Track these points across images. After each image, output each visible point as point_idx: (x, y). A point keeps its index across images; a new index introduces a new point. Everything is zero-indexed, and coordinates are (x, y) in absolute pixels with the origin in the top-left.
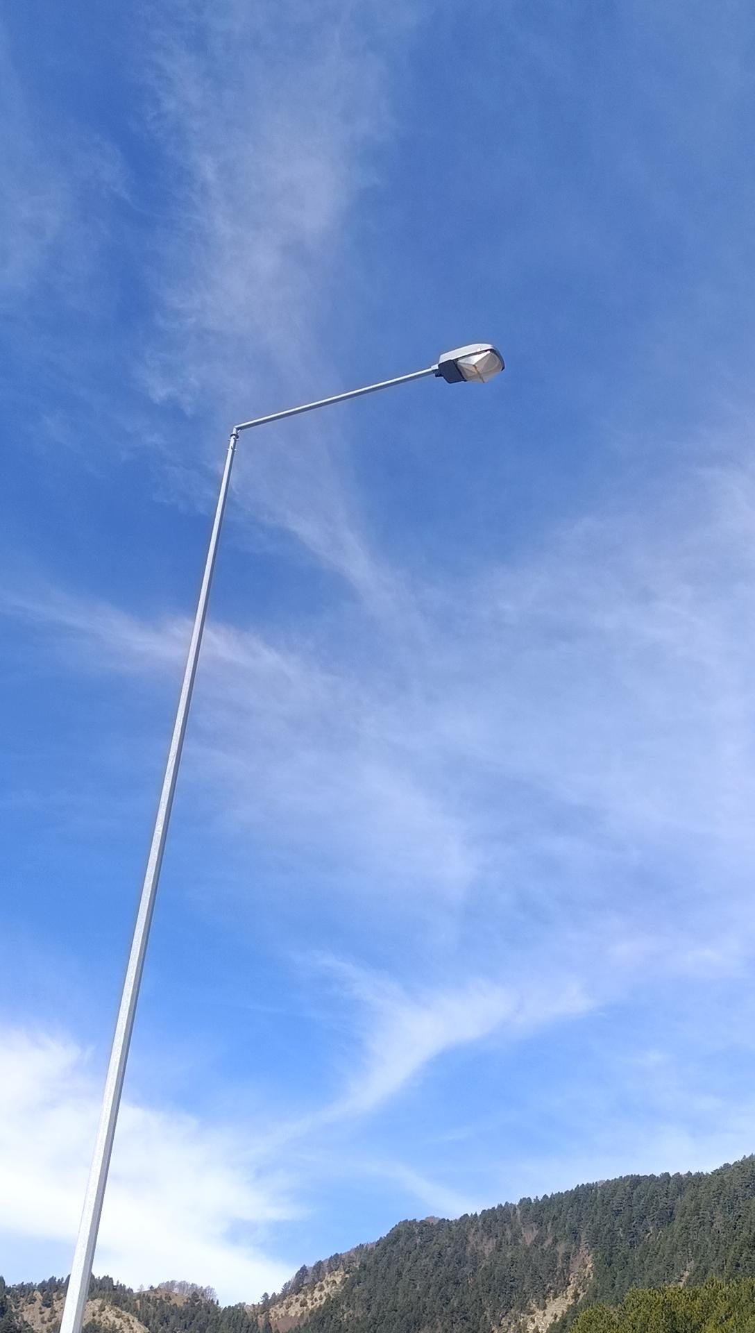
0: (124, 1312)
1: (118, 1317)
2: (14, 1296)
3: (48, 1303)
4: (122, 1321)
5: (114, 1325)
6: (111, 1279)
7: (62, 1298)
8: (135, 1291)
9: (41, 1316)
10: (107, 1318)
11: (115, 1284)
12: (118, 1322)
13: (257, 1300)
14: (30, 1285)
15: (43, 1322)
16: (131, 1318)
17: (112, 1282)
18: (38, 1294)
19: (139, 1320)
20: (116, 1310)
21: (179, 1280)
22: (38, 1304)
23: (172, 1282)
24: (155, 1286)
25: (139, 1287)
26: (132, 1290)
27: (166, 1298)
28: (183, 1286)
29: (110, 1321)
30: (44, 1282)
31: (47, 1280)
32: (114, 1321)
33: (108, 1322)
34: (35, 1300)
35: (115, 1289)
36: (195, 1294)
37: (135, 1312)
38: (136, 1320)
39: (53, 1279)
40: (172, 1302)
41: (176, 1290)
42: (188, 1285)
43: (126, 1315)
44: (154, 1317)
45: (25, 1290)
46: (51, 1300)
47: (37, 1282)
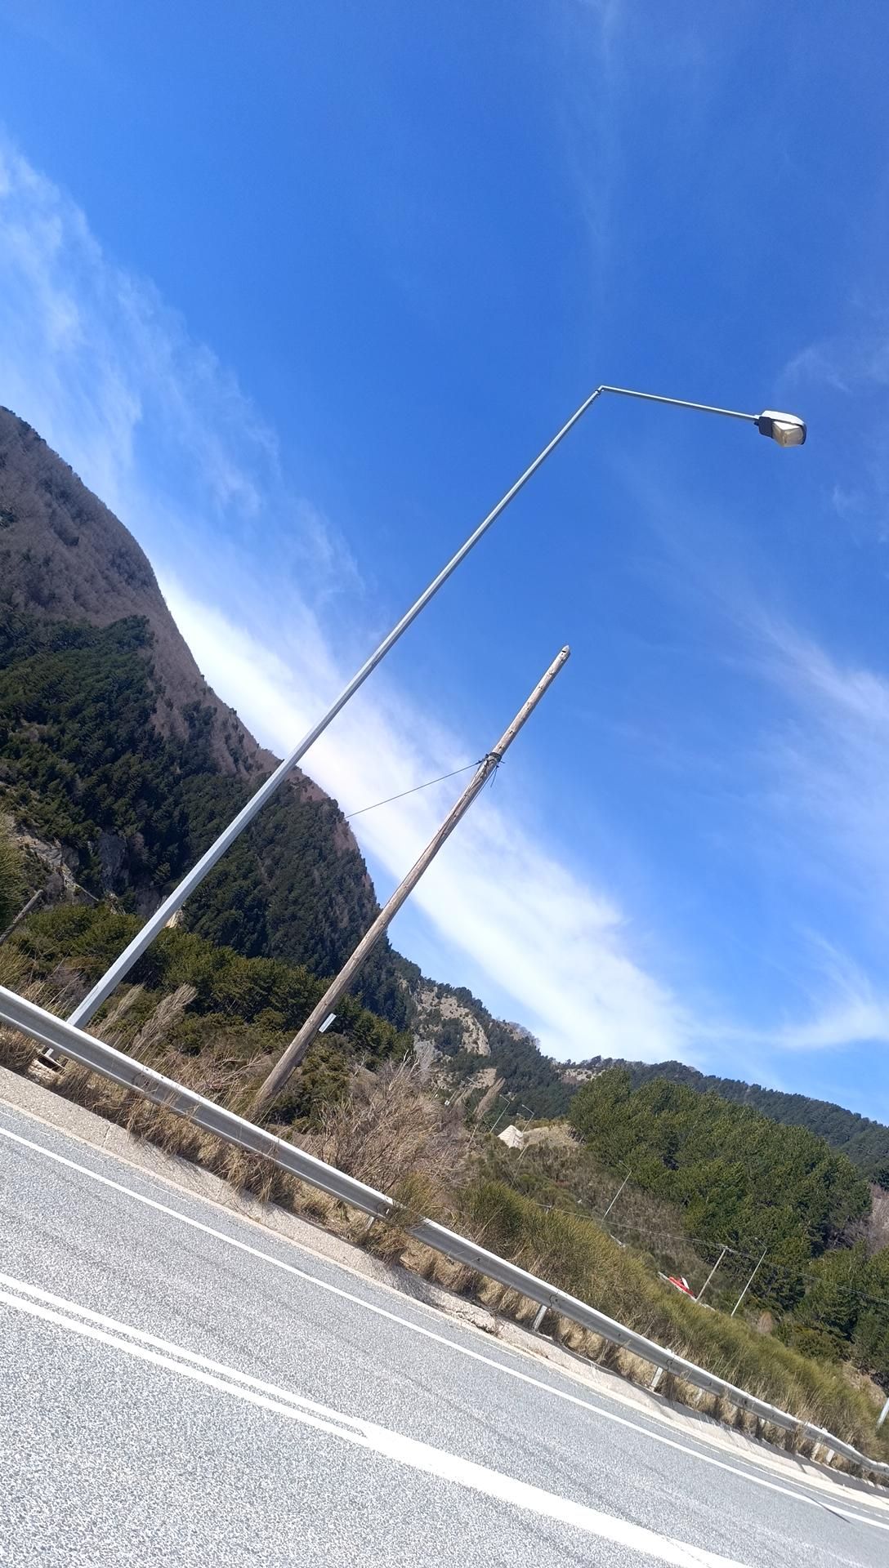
0: (478, 1024)
1: (473, 1024)
2: (422, 983)
3: (439, 996)
4: (474, 1028)
5: (469, 1028)
6: (481, 1002)
8: (493, 1017)
10: (467, 1021)
11: (483, 1006)
12: (472, 1027)
13: (563, 1061)
14: (435, 981)
15: (431, 1005)
16: (481, 1029)
17: (481, 1005)
18: (436, 989)
19: (485, 1033)
20: (474, 1020)
21: (522, 1026)
22: (433, 994)
23: (518, 1024)
24: (507, 1021)
25: (497, 1016)
27: (509, 1031)
28: (523, 1030)
29: (467, 1024)
30: (442, 984)
31: (444, 984)
32: (470, 1025)
34: (433, 991)
35: (481, 1009)
36: (527, 1038)
37: (485, 1027)
38: (483, 1031)
39: (448, 985)
40: (512, 1035)
41: (518, 1030)
42: (526, 1031)
43: (479, 1025)
44: (496, 1036)
45: (430, 984)
46: (442, 996)
47: (439, 982)
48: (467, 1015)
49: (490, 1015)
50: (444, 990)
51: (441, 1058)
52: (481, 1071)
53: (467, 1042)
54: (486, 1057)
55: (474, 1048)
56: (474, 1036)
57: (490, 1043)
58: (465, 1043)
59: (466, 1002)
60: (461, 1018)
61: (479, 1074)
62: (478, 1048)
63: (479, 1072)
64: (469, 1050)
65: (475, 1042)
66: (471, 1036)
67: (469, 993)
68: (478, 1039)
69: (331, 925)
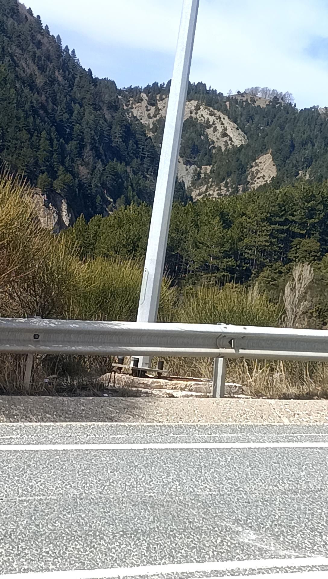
0: (216, 112)
1: (211, 115)
2: (124, 97)
3: (152, 102)
4: (215, 118)
5: (208, 121)
6: (205, 84)
7: (164, 99)
8: (225, 95)
9: (147, 113)
10: (202, 115)
11: (208, 89)
12: (212, 119)
14: (137, 88)
15: (150, 117)
16: (222, 116)
17: (206, 87)
18: (144, 95)
19: (228, 118)
20: (209, 110)
21: (262, 86)
22: (144, 103)
23: (256, 88)
24: (242, 91)
25: (228, 92)
26: (222, 94)
27: (251, 101)
28: (265, 91)
29: (204, 118)
30: (148, 86)
31: (151, 84)
32: (208, 118)
33: (203, 119)
34: (142, 100)
35: (208, 92)
36: (276, 97)
37: (225, 112)
38: (226, 118)
39: (155, 84)
40: (256, 104)
41: (259, 95)
42: (270, 91)
43: (218, 113)
44: (241, 115)
45: (134, 92)
46: (155, 100)
47: (143, 86)
48: (197, 108)
49: (221, 94)
51: (200, 173)
52: (253, 164)
53: (215, 139)
54: (248, 145)
55: (226, 142)
56: (220, 128)
57: (240, 127)
58: (213, 142)
60: (193, 115)
61: (254, 169)
62: (231, 139)
63: (252, 167)
64: (223, 149)
65: (225, 135)
66: (215, 130)
68: (226, 129)
69: (31, 89)
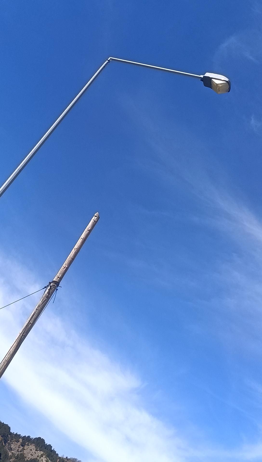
50: (27, 440)
59: (42, 447)
67: (43, 441)
